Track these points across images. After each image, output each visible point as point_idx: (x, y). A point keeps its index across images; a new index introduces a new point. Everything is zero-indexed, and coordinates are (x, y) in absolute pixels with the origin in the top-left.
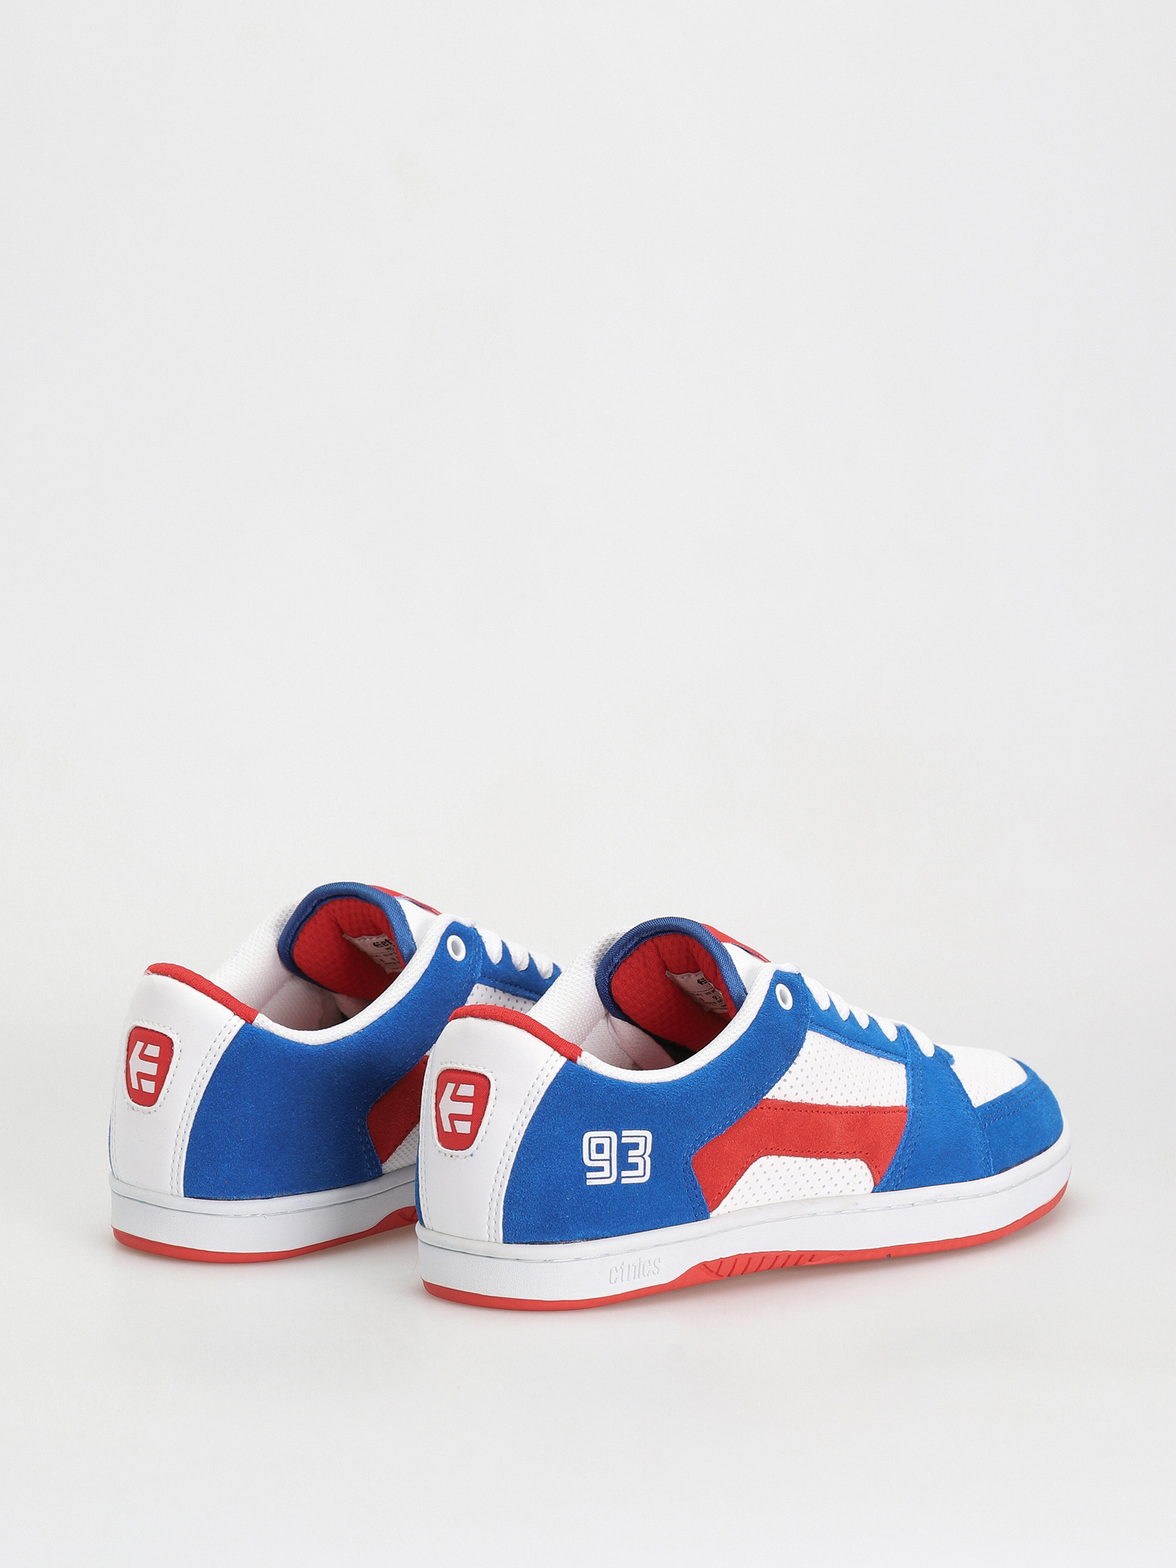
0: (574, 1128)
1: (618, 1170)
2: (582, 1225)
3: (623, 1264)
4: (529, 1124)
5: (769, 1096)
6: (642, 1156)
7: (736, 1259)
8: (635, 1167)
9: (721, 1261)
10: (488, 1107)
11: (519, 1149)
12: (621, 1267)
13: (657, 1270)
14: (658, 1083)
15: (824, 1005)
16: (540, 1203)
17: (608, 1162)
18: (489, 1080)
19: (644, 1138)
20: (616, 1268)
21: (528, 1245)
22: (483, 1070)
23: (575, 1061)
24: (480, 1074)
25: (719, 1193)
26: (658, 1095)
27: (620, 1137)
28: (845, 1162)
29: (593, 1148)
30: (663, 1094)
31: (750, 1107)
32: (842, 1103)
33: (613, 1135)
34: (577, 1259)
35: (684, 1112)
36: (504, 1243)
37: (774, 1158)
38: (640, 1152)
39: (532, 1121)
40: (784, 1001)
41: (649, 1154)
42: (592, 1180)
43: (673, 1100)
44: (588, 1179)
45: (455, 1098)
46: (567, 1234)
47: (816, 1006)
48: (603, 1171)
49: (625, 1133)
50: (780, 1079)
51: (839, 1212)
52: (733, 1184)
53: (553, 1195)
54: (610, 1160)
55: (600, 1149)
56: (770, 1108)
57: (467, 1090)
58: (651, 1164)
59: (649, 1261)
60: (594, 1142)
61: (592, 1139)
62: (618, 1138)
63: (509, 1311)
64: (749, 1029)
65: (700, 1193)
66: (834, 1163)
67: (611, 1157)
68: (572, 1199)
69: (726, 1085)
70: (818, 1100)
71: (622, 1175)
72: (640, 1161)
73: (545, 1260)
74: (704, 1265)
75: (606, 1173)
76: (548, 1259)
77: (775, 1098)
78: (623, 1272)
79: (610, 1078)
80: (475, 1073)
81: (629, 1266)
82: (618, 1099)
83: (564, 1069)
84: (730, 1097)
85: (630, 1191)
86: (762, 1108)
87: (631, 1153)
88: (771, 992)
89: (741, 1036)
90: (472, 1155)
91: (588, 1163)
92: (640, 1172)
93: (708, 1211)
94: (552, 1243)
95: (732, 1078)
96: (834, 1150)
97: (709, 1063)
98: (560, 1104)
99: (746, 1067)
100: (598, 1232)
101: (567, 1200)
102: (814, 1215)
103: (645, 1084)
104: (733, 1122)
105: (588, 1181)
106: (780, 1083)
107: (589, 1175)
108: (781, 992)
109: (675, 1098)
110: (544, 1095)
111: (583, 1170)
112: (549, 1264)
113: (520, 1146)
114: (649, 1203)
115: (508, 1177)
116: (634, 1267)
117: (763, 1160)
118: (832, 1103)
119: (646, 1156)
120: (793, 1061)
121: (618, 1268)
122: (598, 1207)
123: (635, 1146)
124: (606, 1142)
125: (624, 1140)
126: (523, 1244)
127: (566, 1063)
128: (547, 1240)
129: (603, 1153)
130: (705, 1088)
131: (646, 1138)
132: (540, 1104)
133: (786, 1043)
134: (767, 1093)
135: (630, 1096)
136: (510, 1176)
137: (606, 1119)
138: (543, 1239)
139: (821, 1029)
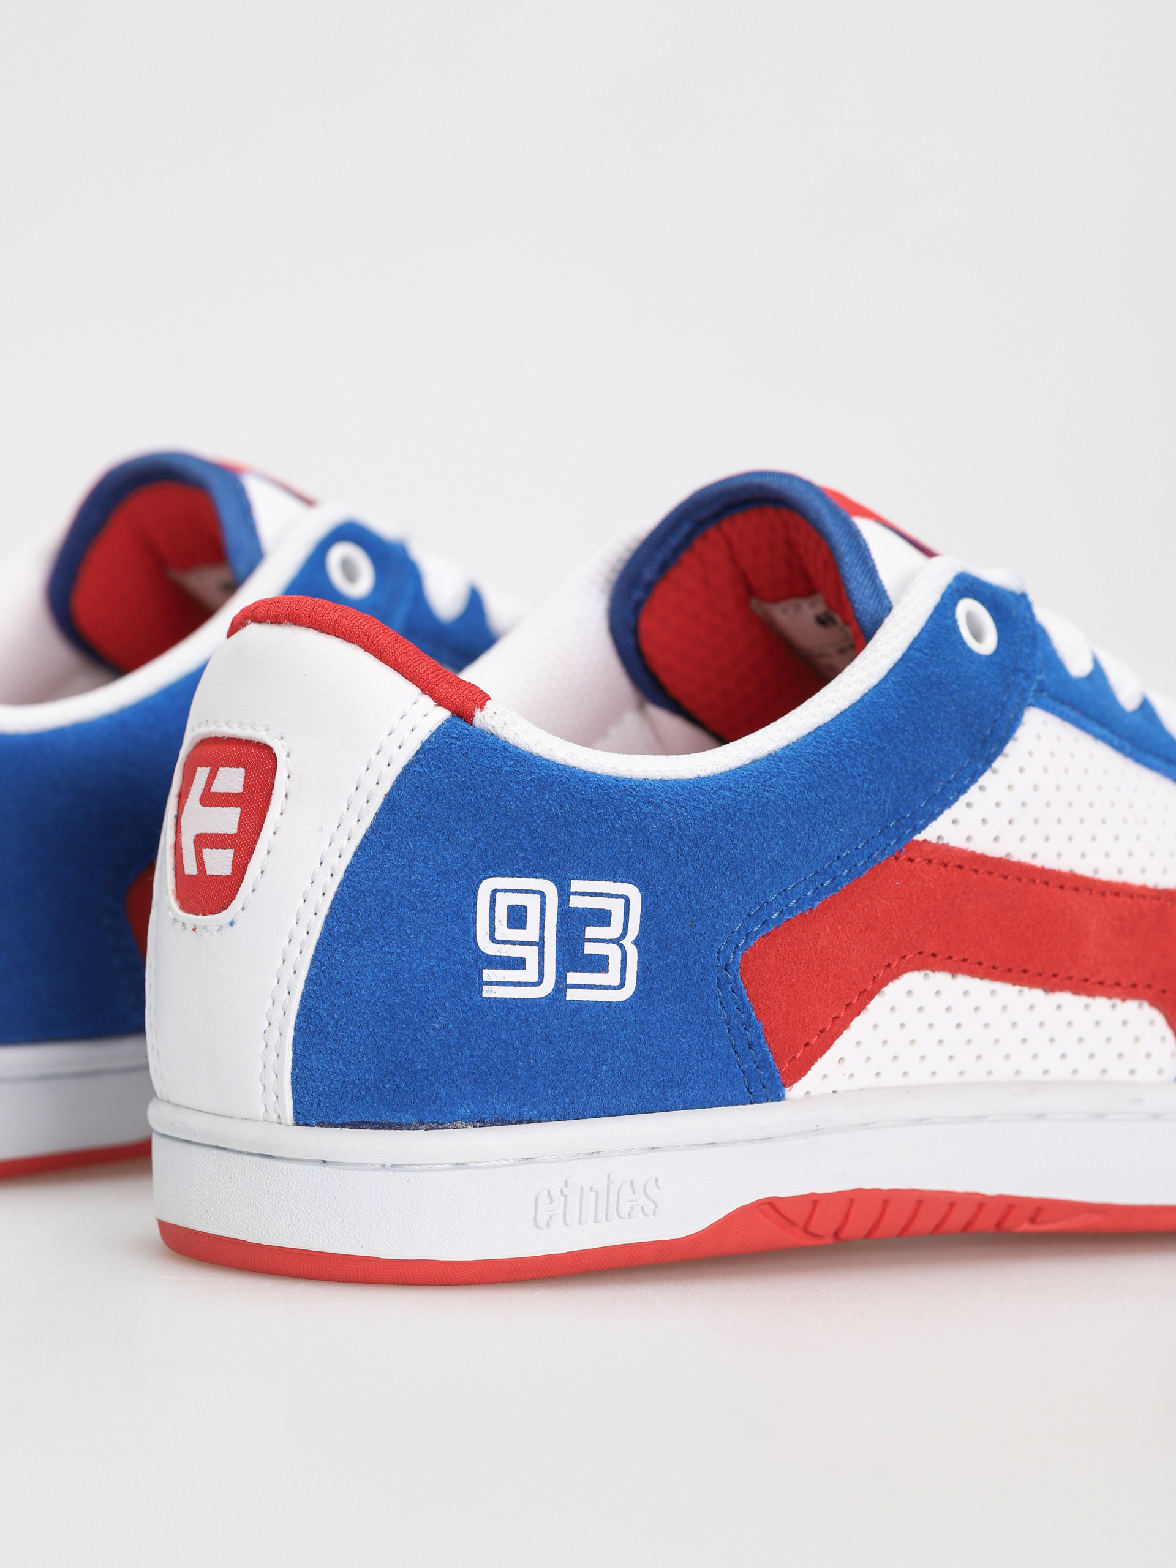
0: (457, 867)
1: (557, 969)
2: (468, 1087)
3: (566, 1185)
4: (356, 854)
5: (930, 833)
6: (617, 942)
7: (852, 1199)
8: (599, 964)
9: (814, 1201)
10: (269, 814)
11: (331, 908)
12: (562, 1192)
13: (653, 1206)
14: (661, 781)
15: (1078, 666)
16: (373, 1033)
17: (537, 948)
18: (275, 755)
19: (622, 901)
20: (549, 1192)
21: (347, 1130)
22: (264, 733)
23: (468, 718)
24: (259, 743)
25: (807, 1044)
26: (658, 806)
27: (564, 895)
28: (1114, 1006)
29: (501, 914)
30: (670, 804)
31: (882, 853)
32: (1108, 873)
33: (549, 888)
34: (459, 1165)
35: (719, 848)
36: (297, 1124)
37: (941, 979)
38: (613, 930)
39: (363, 846)
40: (978, 636)
41: (634, 938)
42: (495, 988)
43: (694, 818)
44: (487, 983)
45: (210, 799)
46: (434, 1107)
47: (1054, 663)
48: (524, 968)
49: (576, 885)
50: (956, 799)
51: (1099, 1116)
52: (840, 1025)
53: (402, 1016)
54: (541, 944)
55: (517, 918)
56: (930, 861)
57: (231, 780)
58: (640, 962)
59: (632, 1183)
60: (503, 902)
61: (498, 895)
62: (560, 896)
63: (315, 1282)
64: (885, 680)
65: (759, 1037)
66: (1087, 1007)
67: (542, 938)
68: (446, 1026)
69: (821, 795)
70: (1047, 860)
71: (569, 981)
72: (613, 953)
73: (384, 1166)
74: (771, 1204)
75: (530, 973)
76: (389, 1163)
77: (945, 842)
78: (566, 1202)
79: (548, 761)
80: (249, 743)
81: (582, 1189)
82: (561, 805)
83: (441, 734)
84: (831, 824)
85: (586, 1017)
86: (911, 860)
87: (591, 932)
88: (944, 612)
89: (866, 695)
90: (232, 924)
91: (486, 946)
92: (612, 977)
93: (779, 1082)
94: (400, 1126)
95: (836, 781)
96: (1086, 975)
97: (787, 747)
98: (426, 809)
99: (871, 759)
100: (508, 1108)
101: (435, 1029)
102: (1040, 1117)
103: (630, 780)
104: (841, 884)
105: (484, 987)
106: (957, 809)
107: (488, 974)
108: (970, 617)
109: (698, 814)
110: (392, 788)
111: (475, 962)
112: (390, 1174)
113: (333, 902)
114: (633, 1050)
115: (304, 973)
116: (593, 1195)
117: (912, 980)
118: (1084, 869)
119: (628, 942)
120: (988, 762)
121: (555, 1193)
122: (507, 1049)
123: (602, 918)
124: (532, 903)
125: (575, 902)
126: (336, 1126)
127: (448, 721)
128: (387, 1118)
129: (524, 928)
130: (772, 798)
131: (627, 901)
132: (382, 810)
133: (970, 719)
134: (924, 827)
135: (590, 801)
136: (310, 970)
137: (534, 851)
138: (380, 1117)
139: (1066, 709)
